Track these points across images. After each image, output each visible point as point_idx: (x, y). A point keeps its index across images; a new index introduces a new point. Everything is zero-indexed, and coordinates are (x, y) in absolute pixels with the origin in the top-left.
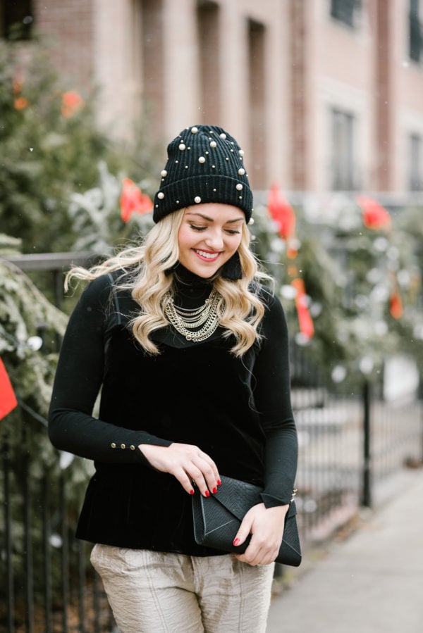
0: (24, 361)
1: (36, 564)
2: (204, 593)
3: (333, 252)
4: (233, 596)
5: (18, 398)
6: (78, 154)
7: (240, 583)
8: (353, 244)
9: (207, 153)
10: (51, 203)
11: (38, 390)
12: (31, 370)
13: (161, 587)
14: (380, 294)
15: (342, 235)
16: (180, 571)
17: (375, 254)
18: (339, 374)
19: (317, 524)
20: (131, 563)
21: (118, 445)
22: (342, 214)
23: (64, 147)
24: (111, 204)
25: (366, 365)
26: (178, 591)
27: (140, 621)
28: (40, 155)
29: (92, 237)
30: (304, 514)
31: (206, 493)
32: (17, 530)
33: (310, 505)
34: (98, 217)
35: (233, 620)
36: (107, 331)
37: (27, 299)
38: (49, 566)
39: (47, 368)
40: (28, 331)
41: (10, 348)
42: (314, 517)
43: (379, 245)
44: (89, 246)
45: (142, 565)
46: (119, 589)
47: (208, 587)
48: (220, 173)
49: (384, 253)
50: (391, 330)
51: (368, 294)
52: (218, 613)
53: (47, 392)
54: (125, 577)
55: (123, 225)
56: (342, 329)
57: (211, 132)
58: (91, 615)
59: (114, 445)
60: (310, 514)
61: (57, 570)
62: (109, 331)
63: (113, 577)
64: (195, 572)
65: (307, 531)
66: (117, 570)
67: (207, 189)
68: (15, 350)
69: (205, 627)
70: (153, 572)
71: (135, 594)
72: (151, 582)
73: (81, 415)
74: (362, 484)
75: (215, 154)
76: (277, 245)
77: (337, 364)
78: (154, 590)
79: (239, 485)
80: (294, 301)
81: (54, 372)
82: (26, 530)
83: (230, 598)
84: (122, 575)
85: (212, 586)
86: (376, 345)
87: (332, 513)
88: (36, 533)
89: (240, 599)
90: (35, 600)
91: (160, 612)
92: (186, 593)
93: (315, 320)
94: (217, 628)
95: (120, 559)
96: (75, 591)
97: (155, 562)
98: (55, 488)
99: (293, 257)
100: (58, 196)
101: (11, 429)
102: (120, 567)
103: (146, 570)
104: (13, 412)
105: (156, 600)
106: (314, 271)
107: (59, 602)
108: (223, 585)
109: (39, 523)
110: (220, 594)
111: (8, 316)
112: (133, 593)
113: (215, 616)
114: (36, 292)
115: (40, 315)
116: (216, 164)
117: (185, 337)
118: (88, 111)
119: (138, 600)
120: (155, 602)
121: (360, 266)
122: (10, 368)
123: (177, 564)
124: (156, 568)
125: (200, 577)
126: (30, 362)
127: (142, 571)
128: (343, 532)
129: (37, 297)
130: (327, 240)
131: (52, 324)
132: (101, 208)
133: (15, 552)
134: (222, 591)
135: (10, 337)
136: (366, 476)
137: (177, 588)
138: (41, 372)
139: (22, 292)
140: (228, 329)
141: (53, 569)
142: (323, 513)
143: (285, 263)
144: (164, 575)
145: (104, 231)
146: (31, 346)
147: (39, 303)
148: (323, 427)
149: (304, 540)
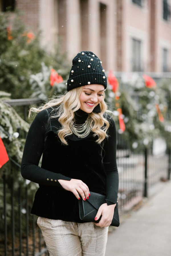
0: (12, 142)
1: (16, 220)
2: (82, 236)
3: (133, 97)
4: (93, 237)
5: (9, 157)
6: (33, 58)
7: (97, 232)
8: (141, 94)
9: (90, 63)
10: (22, 78)
11: (17, 153)
12: (15, 146)
13: (65, 234)
14: (152, 114)
15: (137, 90)
16: (73, 228)
17: (149, 97)
18: (135, 145)
19: (126, 204)
20: (53, 224)
21: (50, 179)
22: (136, 82)
23: (27, 55)
24: (46, 79)
25: (146, 142)
26: (72, 235)
27: (57, 247)
28: (18, 59)
29: (38, 92)
30: (121, 200)
31: (85, 199)
32: (8, 207)
33: (124, 196)
34: (41, 84)
35: (93, 246)
36: (46, 133)
37: (13, 118)
38: (21, 221)
39: (21, 145)
40: (13, 130)
41: (6, 137)
42: (125, 201)
43: (152, 94)
44: (38, 95)
45: (58, 225)
46: (48, 234)
47: (84, 234)
48: (97, 72)
49: (153, 98)
50: (156, 128)
51: (147, 114)
52: (88, 244)
53: (21, 154)
54: (51, 230)
55: (51, 87)
56: (137, 127)
57: (89, 54)
58: (37, 240)
59: (48, 179)
60: (123, 200)
61: (24, 223)
62: (47, 133)
63: (46, 230)
64: (79, 228)
66: (48, 227)
67: (93, 79)
68: (8, 138)
69: (82, 249)
70: (62, 228)
71: (55, 237)
72: (61, 232)
73: (35, 166)
74: (144, 188)
75: (93, 64)
76: (111, 95)
77: (135, 141)
78: (63, 235)
79: (97, 195)
80: (118, 117)
81: (24, 146)
82: (12, 207)
83: (93, 238)
84: (50, 229)
85: (85, 233)
86: (150, 134)
87: (132, 200)
88: (16, 208)
89: (96, 238)
90: (16, 234)
91: (65, 244)
92: (75, 236)
93: (126, 124)
94: (87, 250)
95: (49, 223)
96: (31, 231)
97: (63, 224)
98: (24, 190)
99: (117, 99)
100: (25, 75)
101: (7, 169)
102: (49, 226)
103: (60, 227)
104: (8, 162)
105: (63, 239)
106: (126, 105)
107: (25, 235)
108: (90, 233)
109: (17, 205)
110: (88, 237)
111: (5, 124)
112: (54, 236)
113: (86, 245)
114: (17, 114)
115: (18, 124)
116: (95, 68)
117: (78, 136)
118: (37, 41)
119: (56, 239)
120: (63, 240)
121: (144, 102)
122: (6, 145)
123: (71, 225)
124: (63, 226)
125: (81, 230)
126: (14, 143)
127: (58, 228)
128: (136, 207)
129: (17, 117)
130: (131, 92)
131: (23, 127)
132: (42, 81)
133: (8, 216)
134: (89, 235)
135: (6, 133)
136: (146, 185)
137: (72, 234)
138: (18, 146)
139: (11, 115)
140: (95, 133)
141: (23, 222)
142: (129, 200)
143: (114, 102)
144: (66, 229)
145: (43, 90)
146: (15, 136)
147: (18, 119)
148: (129, 165)
149: (121, 210)
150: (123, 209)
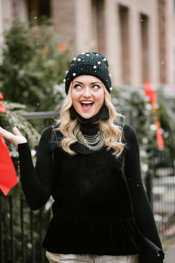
3: (174, 110)
6: (62, 69)
10: (48, 90)
20: (63, 257)
23: (55, 66)
28: (43, 69)
30: (163, 223)
33: (166, 220)
37: (29, 133)
42: (167, 225)
48: (86, 63)
60: (166, 224)
65: (164, 232)
66: (56, 260)
67: (79, 69)
76: (148, 107)
80: (156, 131)
84: (58, 262)
95: (58, 255)
99: (155, 112)
100: (51, 87)
102: (58, 259)
103: (70, 261)
106: (165, 118)
114: (33, 129)
115: (35, 140)
116: (85, 60)
117: (89, 148)
124: (74, 260)
129: (34, 132)
130: (171, 104)
139: (27, 130)
140: (109, 147)
142: (171, 223)
143: (152, 115)
147: (35, 135)
148: (171, 185)
149: (163, 236)
150: (164, 234)
